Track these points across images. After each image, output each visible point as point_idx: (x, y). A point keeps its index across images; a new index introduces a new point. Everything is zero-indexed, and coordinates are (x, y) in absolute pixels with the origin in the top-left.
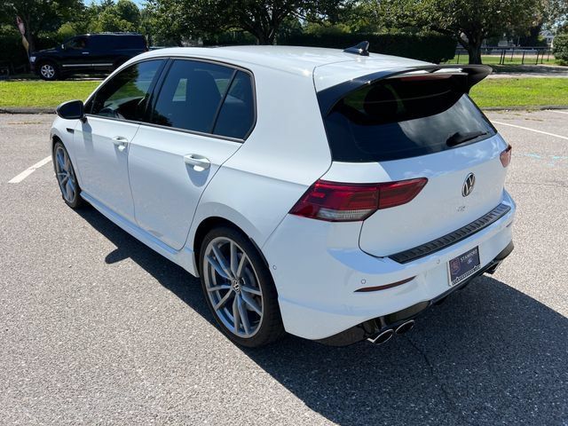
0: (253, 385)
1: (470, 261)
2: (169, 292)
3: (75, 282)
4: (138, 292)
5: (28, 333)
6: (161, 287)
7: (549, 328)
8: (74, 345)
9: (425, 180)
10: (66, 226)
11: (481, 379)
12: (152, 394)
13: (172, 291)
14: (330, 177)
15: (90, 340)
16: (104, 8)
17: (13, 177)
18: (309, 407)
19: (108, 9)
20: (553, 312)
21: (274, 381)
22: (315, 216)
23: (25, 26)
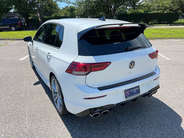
0: (58, 127)
1: (135, 92)
2: (47, 95)
3: (22, 90)
4: (38, 94)
5: (2, 104)
6: (45, 93)
7: (170, 118)
8: (13, 109)
9: (110, 63)
10: (28, 73)
11: (135, 134)
12: (26, 126)
13: (48, 95)
14: (76, 61)
15: (17, 108)
16: (65, 8)
17: (21, 58)
18: (72, 136)
19: (67, 8)
20: (175, 112)
21: (65, 126)
22: (71, 73)
23: (40, 14)
